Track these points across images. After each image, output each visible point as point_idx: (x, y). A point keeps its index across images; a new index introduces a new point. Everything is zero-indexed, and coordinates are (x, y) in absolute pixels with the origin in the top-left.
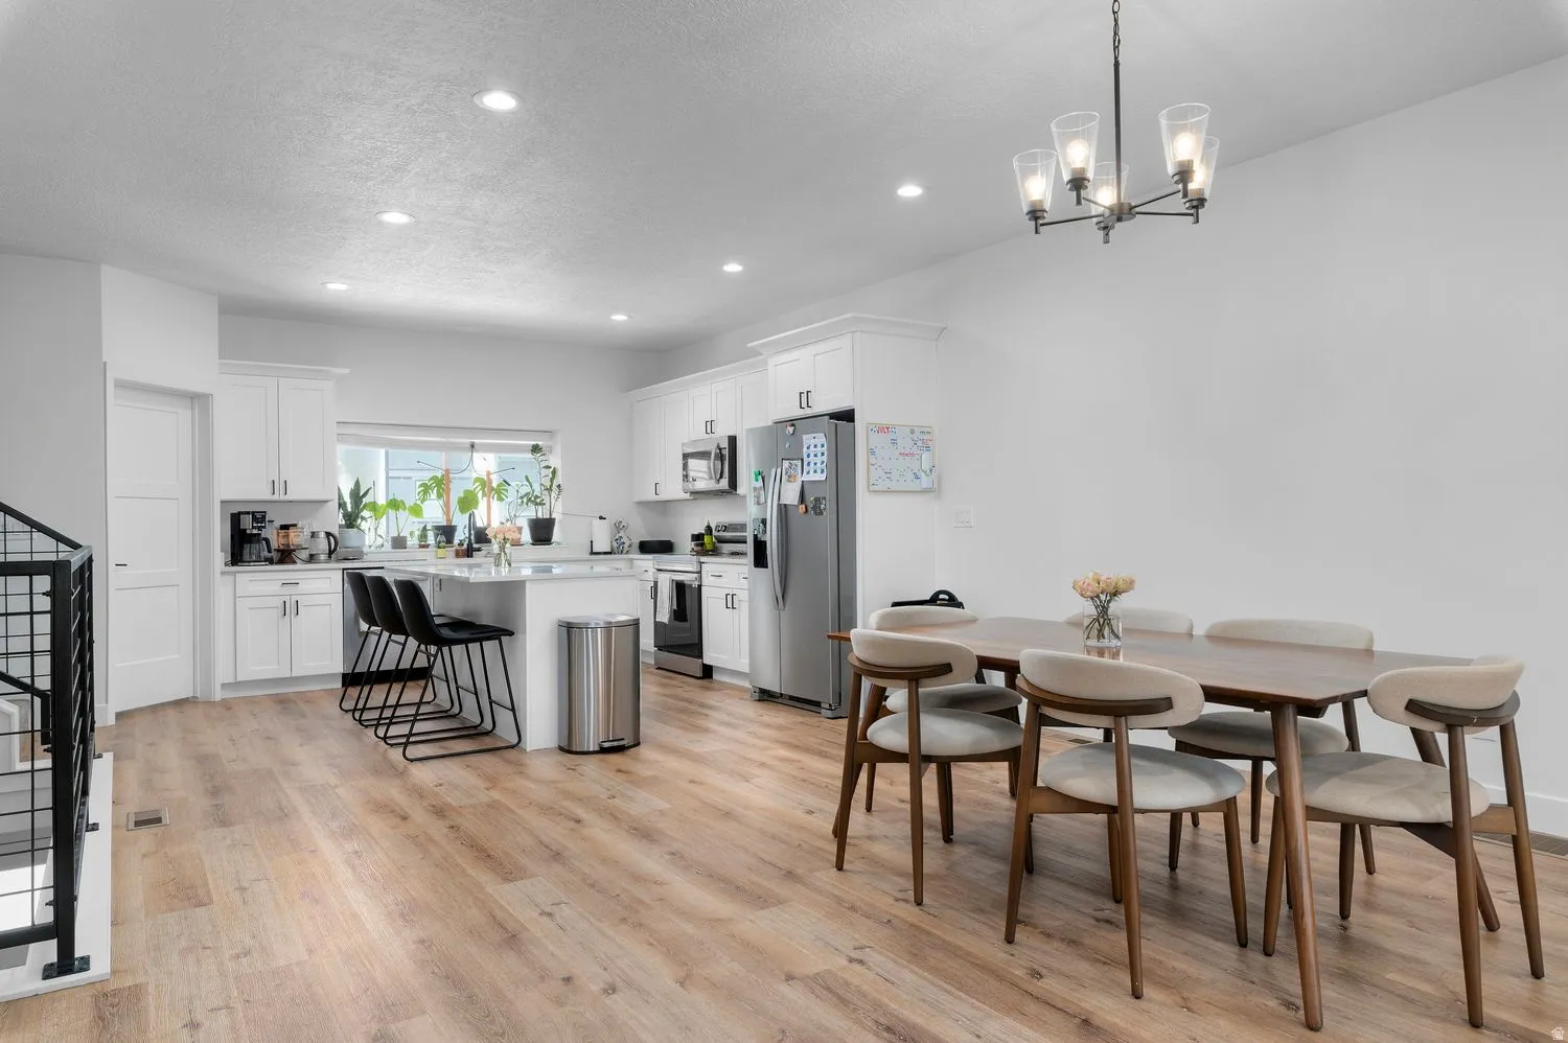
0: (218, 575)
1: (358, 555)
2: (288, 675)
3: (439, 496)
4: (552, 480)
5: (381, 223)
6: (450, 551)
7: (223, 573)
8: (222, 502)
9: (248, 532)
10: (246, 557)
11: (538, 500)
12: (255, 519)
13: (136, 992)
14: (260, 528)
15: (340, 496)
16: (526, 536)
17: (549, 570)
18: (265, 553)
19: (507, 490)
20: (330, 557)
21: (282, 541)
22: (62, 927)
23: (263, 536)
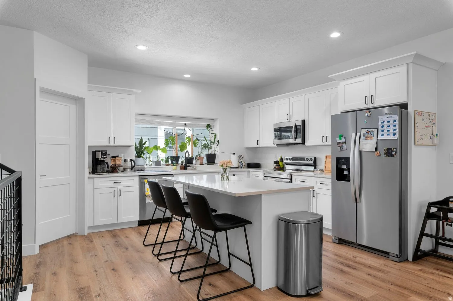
0: (86, 178)
2: (117, 222)
3: (173, 144)
4: (215, 139)
6: (178, 167)
7: (88, 178)
8: (88, 146)
9: (99, 159)
10: (98, 171)
11: (209, 146)
12: (102, 154)
14: (104, 158)
15: (136, 145)
16: (205, 161)
18: (106, 169)
19: (198, 142)
20: (132, 170)
21: (113, 163)
23: (105, 161)
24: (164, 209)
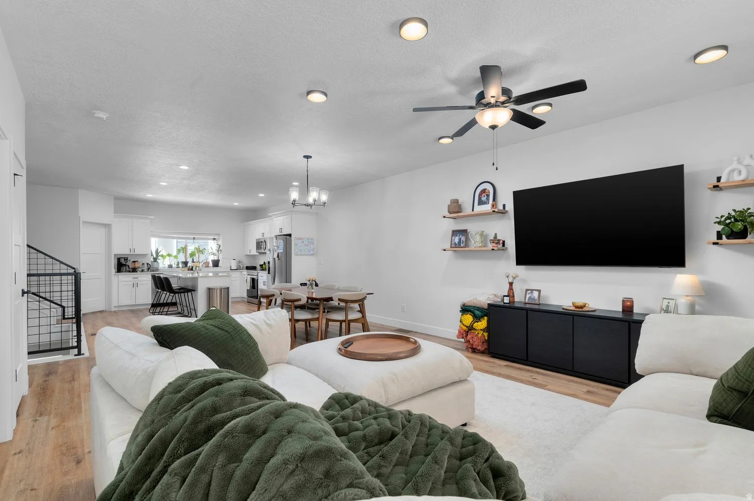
0: (113, 275)
1: (157, 270)
2: (135, 304)
3: (183, 252)
4: (219, 248)
5: (159, 184)
6: (186, 269)
8: (115, 254)
9: (123, 263)
10: (122, 270)
11: (215, 254)
12: (125, 260)
13: (94, 358)
14: (126, 262)
15: (152, 253)
16: (211, 265)
17: (218, 274)
18: (128, 269)
20: (148, 270)
21: (133, 266)
22: (78, 347)
23: (127, 264)
24: (165, 292)
